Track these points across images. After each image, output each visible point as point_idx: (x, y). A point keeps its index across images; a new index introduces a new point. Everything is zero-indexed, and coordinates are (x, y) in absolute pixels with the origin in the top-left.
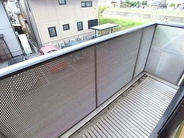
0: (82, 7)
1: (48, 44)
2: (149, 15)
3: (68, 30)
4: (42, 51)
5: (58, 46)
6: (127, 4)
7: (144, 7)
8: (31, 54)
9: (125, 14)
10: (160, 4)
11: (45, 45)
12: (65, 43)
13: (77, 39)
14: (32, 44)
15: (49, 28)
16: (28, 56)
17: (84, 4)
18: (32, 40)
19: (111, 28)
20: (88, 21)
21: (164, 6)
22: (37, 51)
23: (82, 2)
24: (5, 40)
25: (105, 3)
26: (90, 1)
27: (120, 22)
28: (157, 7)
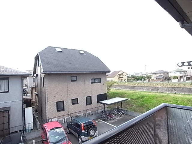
0: (92, 83)
1: (53, 120)
2: (156, 87)
3: (77, 105)
4: (44, 128)
5: (64, 121)
6: (133, 79)
7: (150, 80)
8: (31, 130)
9: (133, 87)
10: (164, 77)
11: (50, 120)
12: (71, 118)
13: (85, 114)
14: (36, 118)
15: (57, 102)
16: (28, 133)
17: (93, 81)
18: (38, 113)
19: (121, 102)
20: (97, 95)
21: (167, 78)
22: (39, 127)
23: (91, 79)
24: (9, 113)
25: (112, 79)
26: (99, 78)
27: (129, 96)
28: (161, 80)
